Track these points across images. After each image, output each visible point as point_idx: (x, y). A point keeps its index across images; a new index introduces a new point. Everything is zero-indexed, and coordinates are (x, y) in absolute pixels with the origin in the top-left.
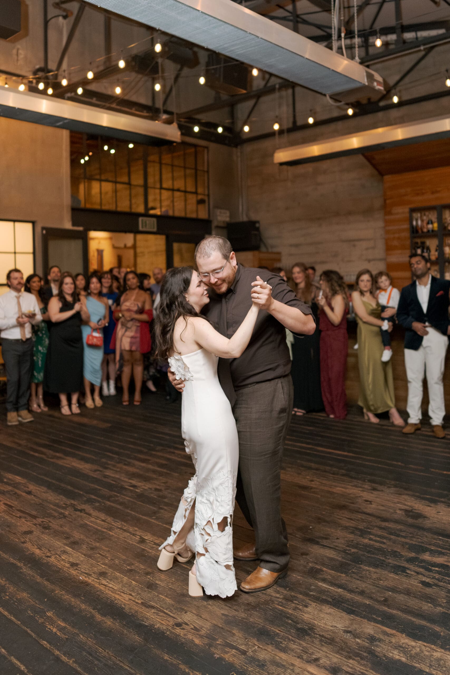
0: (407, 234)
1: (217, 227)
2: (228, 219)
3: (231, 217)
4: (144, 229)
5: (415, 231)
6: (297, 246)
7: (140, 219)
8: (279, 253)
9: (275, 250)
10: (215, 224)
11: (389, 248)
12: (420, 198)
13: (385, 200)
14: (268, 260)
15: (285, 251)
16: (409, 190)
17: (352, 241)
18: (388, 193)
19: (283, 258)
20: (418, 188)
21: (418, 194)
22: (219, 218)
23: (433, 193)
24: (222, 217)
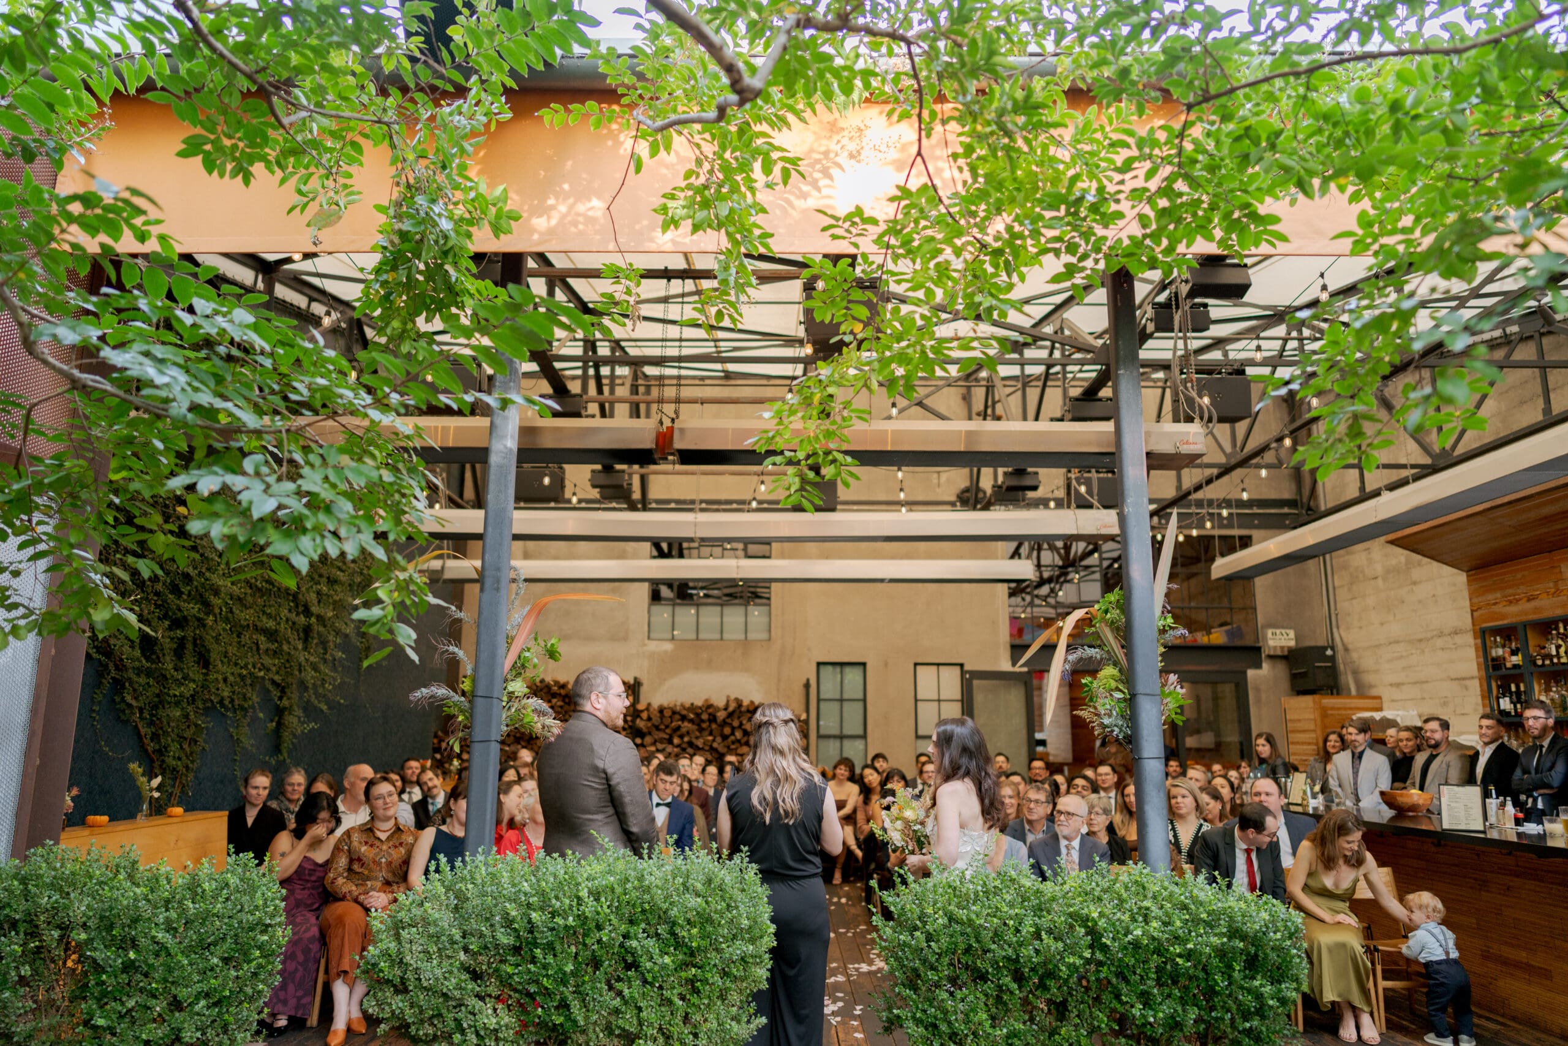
1: (1271, 657)
2: (1292, 643)
3: (1297, 639)
5: (1493, 664)
6: (1398, 685)
8: (1379, 697)
9: (1374, 692)
10: (1266, 652)
12: (1513, 609)
14: (1345, 709)
15: (1386, 693)
16: (1498, 595)
17: (1464, 679)
18: (1475, 600)
19: (1385, 706)
20: (1510, 591)
21: (1511, 602)
22: (1271, 643)
23: (1529, 600)
24: (1279, 639)
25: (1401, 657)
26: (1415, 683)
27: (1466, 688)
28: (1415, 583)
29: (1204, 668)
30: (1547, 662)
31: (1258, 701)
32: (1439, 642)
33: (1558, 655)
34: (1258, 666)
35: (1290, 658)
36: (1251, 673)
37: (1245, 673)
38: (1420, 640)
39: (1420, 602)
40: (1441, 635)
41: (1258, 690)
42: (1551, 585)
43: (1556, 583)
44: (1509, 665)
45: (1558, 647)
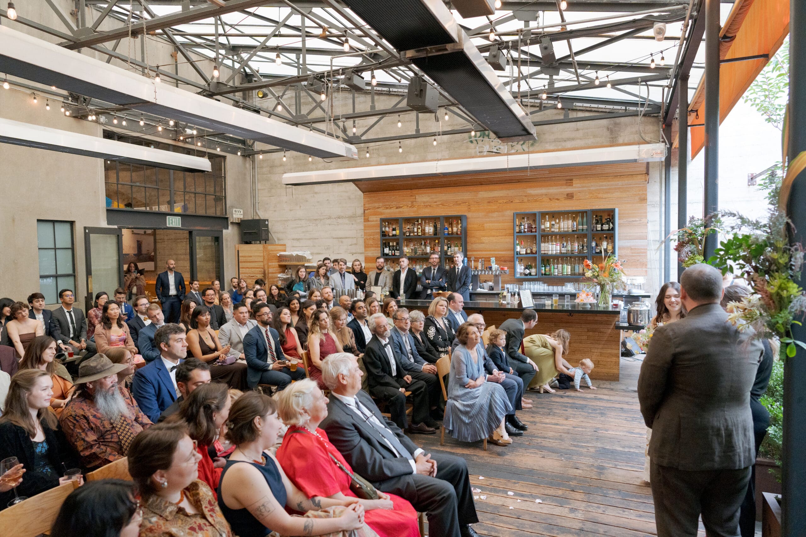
0: (378, 236)
1: (232, 223)
2: (242, 217)
3: (244, 214)
4: (171, 226)
5: (384, 234)
6: (298, 240)
7: (168, 217)
8: (285, 245)
9: (281, 242)
10: (230, 220)
11: (366, 246)
12: (388, 211)
13: (364, 210)
14: (275, 250)
15: (289, 243)
16: (381, 204)
17: (341, 238)
18: (367, 205)
19: (287, 249)
20: (387, 203)
21: (387, 208)
22: (234, 216)
23: (397, 208)
24: (237, 215)
25: (302, 227)
26: (310, 239)
27: (342, 242)
28: (316, 193)
29: (204, 228)
30: (412, 234)
31: (227, 247)
32: (328, 221)
33: (417, 232)
34: (227, 228)
35: (241, 224)
36: (224, 231)
37: (222, 231)
38: (316, 220)
39: (318, 202)
40: (330, 218)
41: (227, 240)
42: (410, 203)
43: (412, 202)
44: (391, 235)
45: (417, 229)
